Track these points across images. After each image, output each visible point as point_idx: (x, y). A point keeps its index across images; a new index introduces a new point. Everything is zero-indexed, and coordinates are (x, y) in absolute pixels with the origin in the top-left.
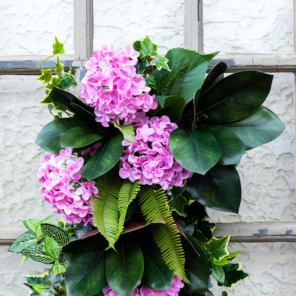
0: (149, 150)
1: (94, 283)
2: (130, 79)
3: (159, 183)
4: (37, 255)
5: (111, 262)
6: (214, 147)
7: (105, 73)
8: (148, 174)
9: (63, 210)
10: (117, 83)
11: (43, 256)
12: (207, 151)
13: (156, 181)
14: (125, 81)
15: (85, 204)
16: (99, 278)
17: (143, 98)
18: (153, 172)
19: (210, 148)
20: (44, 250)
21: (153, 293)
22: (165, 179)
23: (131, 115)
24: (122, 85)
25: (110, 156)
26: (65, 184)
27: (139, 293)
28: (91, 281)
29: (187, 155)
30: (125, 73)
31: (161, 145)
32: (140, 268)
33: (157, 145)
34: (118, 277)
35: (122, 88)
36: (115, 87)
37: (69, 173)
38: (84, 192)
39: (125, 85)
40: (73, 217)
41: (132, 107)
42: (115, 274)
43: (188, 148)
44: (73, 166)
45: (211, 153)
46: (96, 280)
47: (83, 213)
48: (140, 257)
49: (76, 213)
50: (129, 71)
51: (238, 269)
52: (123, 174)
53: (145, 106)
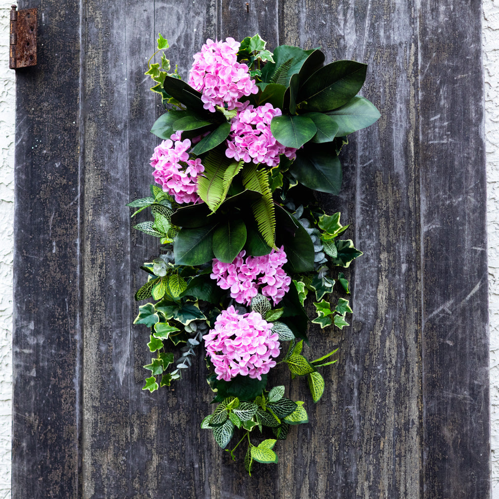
0: (253, 131)
1: (201, 256)
2: (231, 66)
3: (264, 161)
4: (148, 230)
5: (218, 237)
6: (310, 128)
7: (208, 60)
8: (253, 153)
9: (173, 189)
10: (218, 69)
11: (154, 231)
12: (304, 130)
13: (261, 160)
14: (225, 67)
15: (191, 182)
16: (205, 251)
17: (245, 83)
18: (258, 151)
19: (306, 128)
20: (155, 226)
21: (258, 265)
22: (269, 157)
23: (234, 99)
24: (224, 71)
25: (217, 137)
26: (173, 164)
27: (244, 263)
28: (198, 254)
29: (286, 134)
30: (226, 60)
31: (264, 126)
32: (243, 239)
33: (261, 127)
34: (223, 248)
35: (223, 73)
36: (217, 72)
37: (177, 154)
38: (192, 171)
39: (226, 71)
40: (182, 196)
41: (234, 90)
42: (220, 246)
43: (287, 128)
44: (180, 147)
45: (307, 132)
46: (202, 253)
47: (191, 190)
48: (243, 230)
49: (184, 190)
50: (230, 59)
51: (350, 247)
52: (229, 154)
53: (245, 90)
